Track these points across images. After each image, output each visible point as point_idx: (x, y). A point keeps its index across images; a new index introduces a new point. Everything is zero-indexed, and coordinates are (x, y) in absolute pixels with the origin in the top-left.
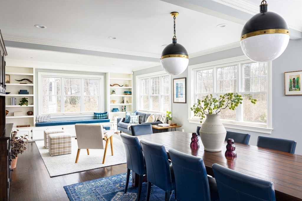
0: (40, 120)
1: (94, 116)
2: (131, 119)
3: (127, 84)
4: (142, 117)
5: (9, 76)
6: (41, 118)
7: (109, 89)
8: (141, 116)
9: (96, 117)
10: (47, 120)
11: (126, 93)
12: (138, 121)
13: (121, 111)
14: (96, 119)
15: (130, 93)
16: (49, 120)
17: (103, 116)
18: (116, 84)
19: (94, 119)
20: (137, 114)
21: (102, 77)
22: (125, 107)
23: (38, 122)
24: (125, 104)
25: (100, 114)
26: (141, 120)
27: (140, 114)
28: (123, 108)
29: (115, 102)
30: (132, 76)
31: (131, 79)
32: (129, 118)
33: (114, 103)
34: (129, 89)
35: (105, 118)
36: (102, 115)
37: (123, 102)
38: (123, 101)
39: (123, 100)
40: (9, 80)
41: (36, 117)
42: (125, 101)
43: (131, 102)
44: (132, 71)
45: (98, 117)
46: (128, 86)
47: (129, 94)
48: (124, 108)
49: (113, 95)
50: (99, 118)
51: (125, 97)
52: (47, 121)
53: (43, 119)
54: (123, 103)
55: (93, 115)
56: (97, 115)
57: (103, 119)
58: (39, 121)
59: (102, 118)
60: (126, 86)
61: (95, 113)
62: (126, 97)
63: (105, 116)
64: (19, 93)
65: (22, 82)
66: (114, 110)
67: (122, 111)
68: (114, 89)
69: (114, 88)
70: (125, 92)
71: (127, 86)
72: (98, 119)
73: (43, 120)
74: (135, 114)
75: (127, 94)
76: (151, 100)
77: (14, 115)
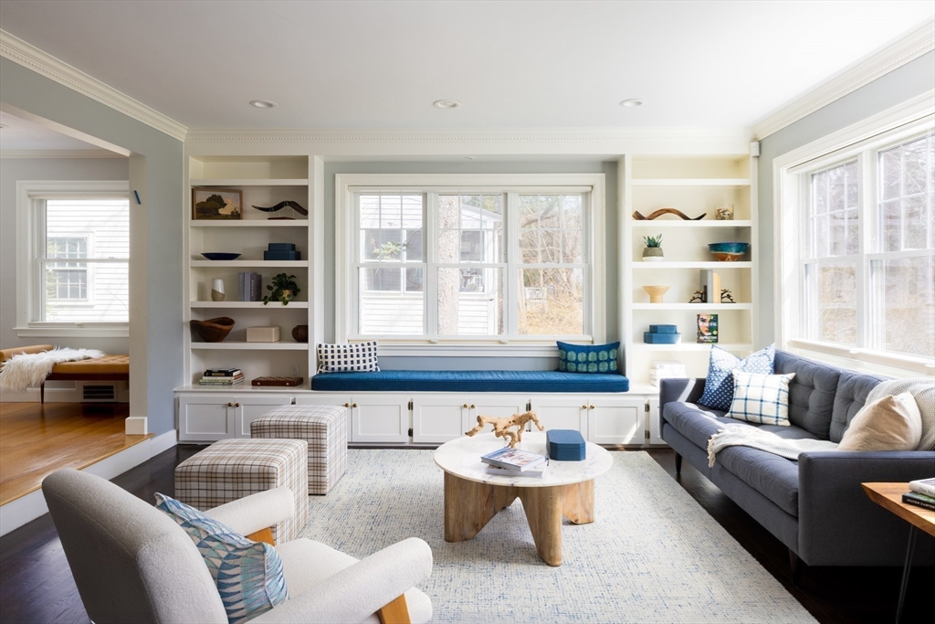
0: (333, 363)
1: (558, 358)
2: (739, 393)
3: (726, 206)
4: (812, 387)
5: (241, 193)
6: (336, 354)
7: (632, 233)
8: (802, 379)
9: (566, 361)
10: (362, 365)
11: (716, 251)
12: (783, 412)
13: (690, 340)
14: (566, 371)
15: (744, 252)
16: (368, 364)
17: (598, 362)
18: (668, 211)
19: (558, 370)
20: (778, 366)
21: (599, 180)
22: (715, 319)
23: (327, 368)
24: (714, 306)
25: (587, 349)
26: (807, 408)
27: (798, 366)
28: (704, 326)
29: (658, 297)
30: (753, 164)
31: (748, 179)
32: (729, 383)
33: (652, 301)
34: (738, 230)
35: (609, 372)
36: (592, 356)
37: (703, 297)
38: (705, 293)
39: (706, 287)
40: (238, 210)
41: (320, 351)
42: (714, 293)
43: (745, 298)
44: (755, 139)
45: (577, 362)
46: (731, 217)
47: (735, 259)
48: (707, 324)
49: (653, 263)
50: (580, 369)
51: (711, 270)
52: (362, 369)
53: (343, 360)
54: (705, 301)
55: (554, 354)
56: (572, 356)
57: (598, 372)
58: (330, 366)
59: (593, 368)
60: (720, 215)
61: (561, 346)
62: (721, 272)
63: (609, 361)
64: (267, 256)
65: (279, 213)
66: (656, 334)
67: (700, 341)
68: (654, 235)
69: (654, 228)
70: (714, 247)
71: (723, 219)
72: (577, 372)
73: (342, 363)
74: (767, 363)
75: (723, 259)
76: (874, 286)
77: (248, 340)
